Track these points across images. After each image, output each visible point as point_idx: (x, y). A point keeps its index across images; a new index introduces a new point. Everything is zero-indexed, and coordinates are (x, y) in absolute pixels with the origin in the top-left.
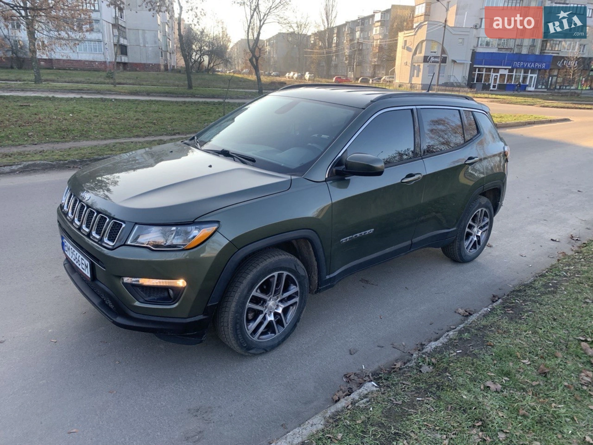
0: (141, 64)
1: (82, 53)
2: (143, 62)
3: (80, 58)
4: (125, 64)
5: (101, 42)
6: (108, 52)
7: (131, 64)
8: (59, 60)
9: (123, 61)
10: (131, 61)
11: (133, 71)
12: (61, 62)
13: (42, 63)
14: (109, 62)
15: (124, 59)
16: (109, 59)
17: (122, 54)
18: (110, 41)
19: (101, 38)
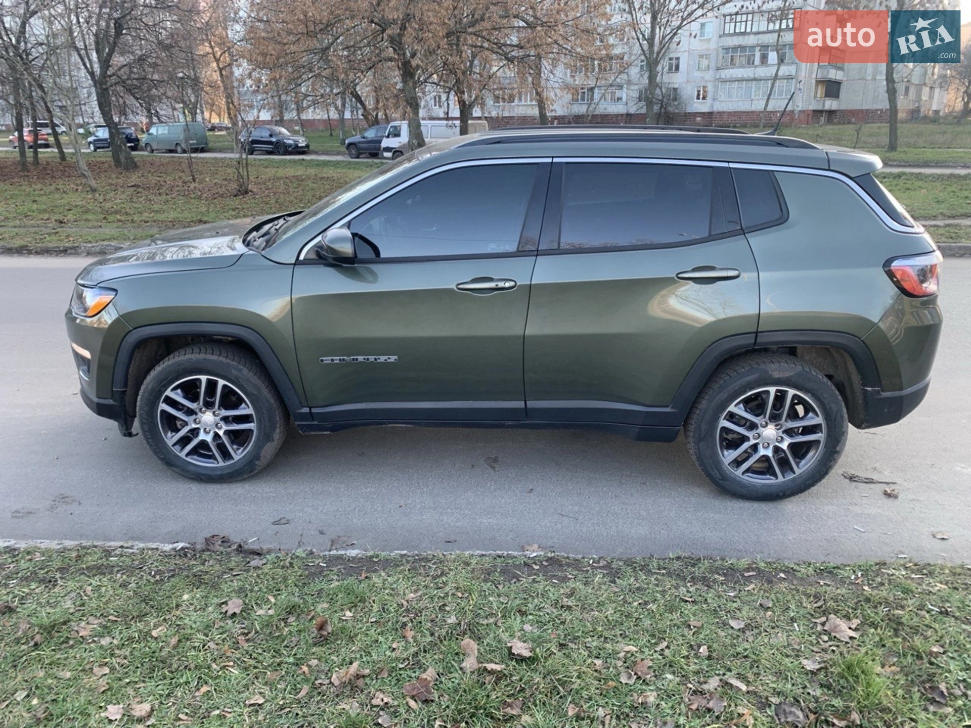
0: (862, 110)
1: (758, 100)
2: (865, 107)
3: (753, 108)
4: (831, 113)
5: (792, 79)
6: (801, 94)
7: (841, 111)
8: (721, 113)
9: (827, 107)
10: (843, 108)
11: (844, 123)
12: (725, 116)
13: (698, 119)
14: (800, 111)
15: (830, 104)
16: (800, 106)
17: (826, 96)
18: (810, 77)
19: (794, 73)
